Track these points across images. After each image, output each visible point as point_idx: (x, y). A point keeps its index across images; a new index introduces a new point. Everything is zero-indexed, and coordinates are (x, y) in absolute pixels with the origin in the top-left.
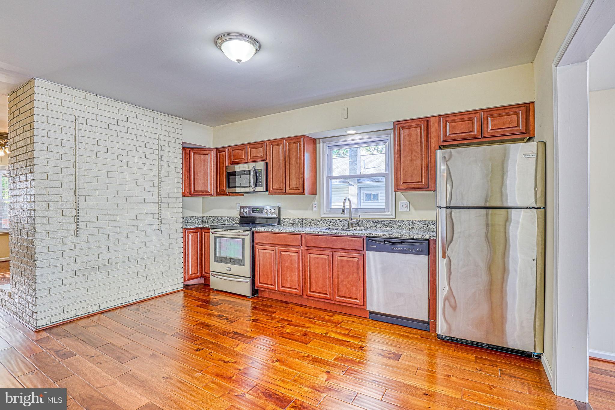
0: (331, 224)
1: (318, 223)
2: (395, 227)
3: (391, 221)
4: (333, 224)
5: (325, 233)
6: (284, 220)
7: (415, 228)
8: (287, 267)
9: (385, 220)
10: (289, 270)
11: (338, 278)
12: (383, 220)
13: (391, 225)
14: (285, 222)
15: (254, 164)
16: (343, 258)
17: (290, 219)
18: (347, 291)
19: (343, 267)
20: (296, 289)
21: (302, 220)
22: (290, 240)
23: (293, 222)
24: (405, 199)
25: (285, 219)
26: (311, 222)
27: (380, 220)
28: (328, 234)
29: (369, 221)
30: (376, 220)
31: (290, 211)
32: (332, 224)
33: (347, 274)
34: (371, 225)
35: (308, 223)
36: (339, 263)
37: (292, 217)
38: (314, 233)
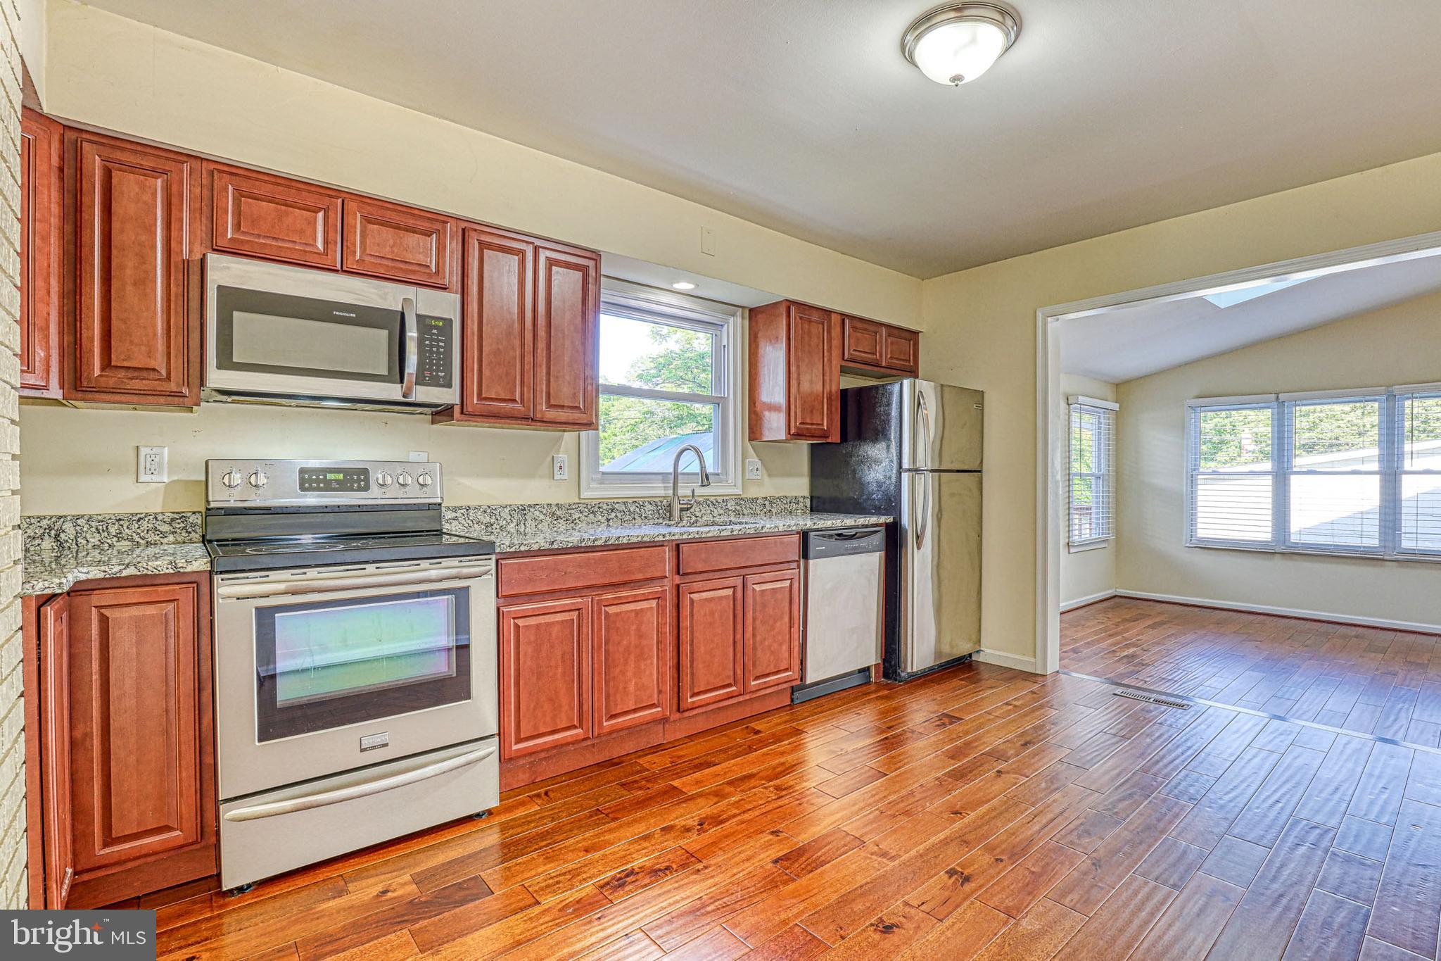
0: (613, 515)
1: (577, 515)
2: (745, 512)
3: (739, 500)
6: (449, 515)
7: (774, 511)
8: (627, 650)
9: (728, 498)
11: (754, 635)
12: (725, 498)
13: (738, 508)
14: (456, 519)
15: (410, 291)
16: (765, 587)
17: (477, 508)
18: (772, 658)
19: (764, 606)
20: (653, 706)
21: (523, 510)
22: (637, 565)
23: (487, 519)
24: (755, 455)
25: (455, 510)
26: (554, 514)
27: (720, 499)
29: (699, 503)
30: (712, 499)
31: (467, 482)
32: (616, 516)
33: (771, 622)
34: (703, 512)
35: (542, 517)
36: (758, 599)
37: (485, 502)
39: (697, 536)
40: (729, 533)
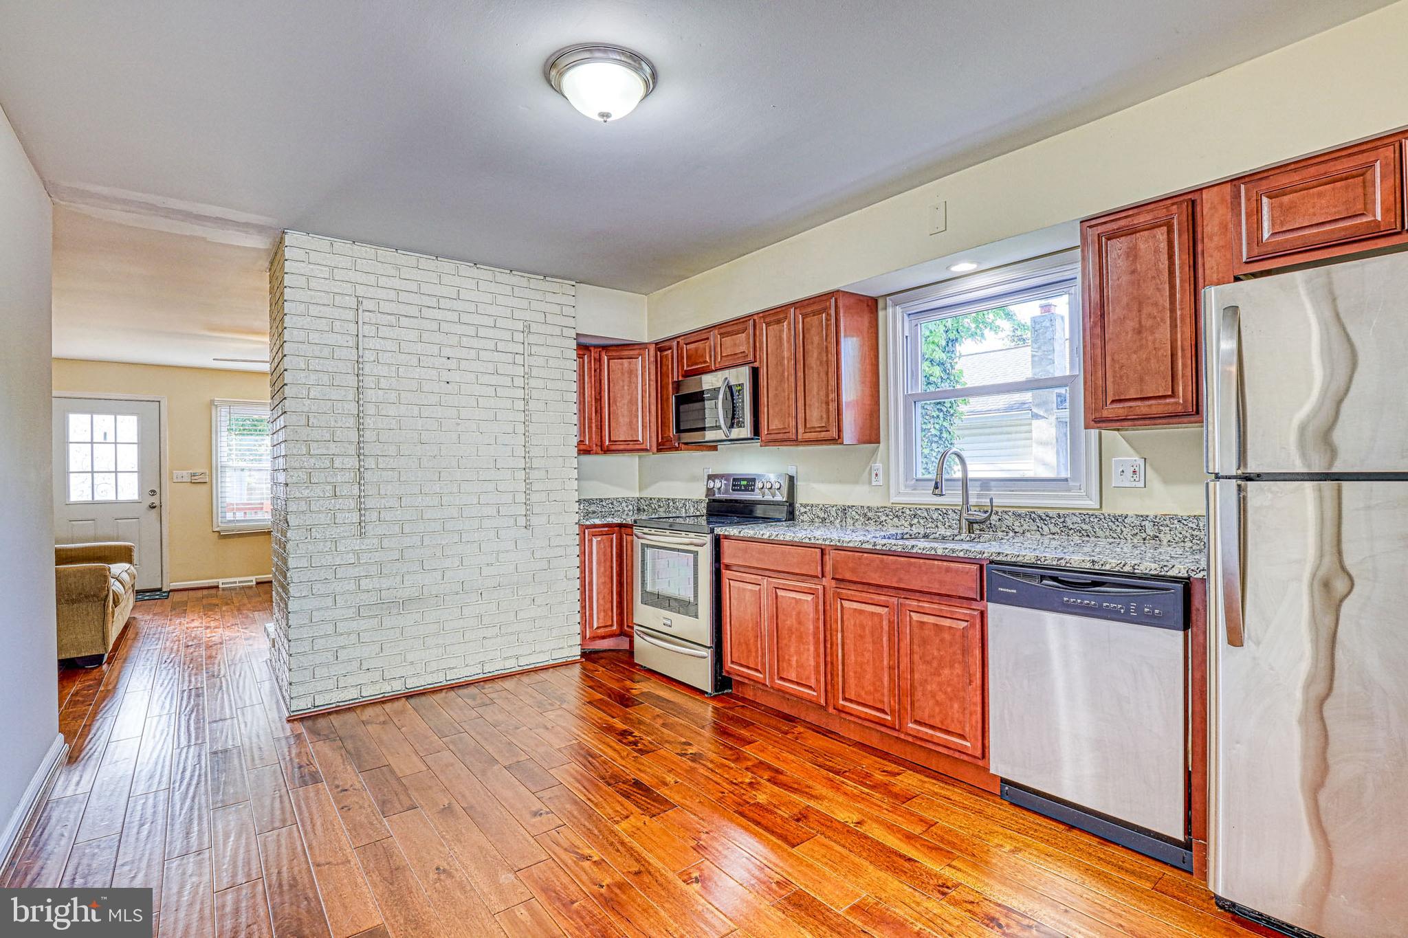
0: (915, 521)
1: (883, 518)
2: (1100, 533)
3: (1086, 516)
4: (922, 521)
5: (878, 547)
6: (803, 510)
7: (1165, 538)
8: (790, 629)
9: (1066, 512)
10: (794, 636)
11: (912, 671)
12: (1062, 512)
13: (1085, 527)
14: (805, 513)
15: (726, 373)
16: (926, 619)
17: (817, 506)
18: (937, 710)
19: (924, 642)
20: (810, 688)
21: (844, 510)
22: (795, 560)
23: (822, 515)
24: (1131, 451)
25: (805, 506)
26: (866, 515)
27: (1051, 513)
28: (884, 548)
29: (1019, 515)
30: (1040, 512)
31: (815, 485)
32: (919, 522)
33: (935, 664)
34: (1026, 527)
35: (857, 517)
36: (916, 630)
37: (821, 502)
38: (851, 545)
39: (838, 544)
40: (870, 547)
